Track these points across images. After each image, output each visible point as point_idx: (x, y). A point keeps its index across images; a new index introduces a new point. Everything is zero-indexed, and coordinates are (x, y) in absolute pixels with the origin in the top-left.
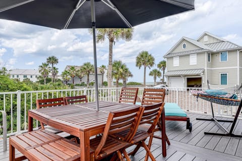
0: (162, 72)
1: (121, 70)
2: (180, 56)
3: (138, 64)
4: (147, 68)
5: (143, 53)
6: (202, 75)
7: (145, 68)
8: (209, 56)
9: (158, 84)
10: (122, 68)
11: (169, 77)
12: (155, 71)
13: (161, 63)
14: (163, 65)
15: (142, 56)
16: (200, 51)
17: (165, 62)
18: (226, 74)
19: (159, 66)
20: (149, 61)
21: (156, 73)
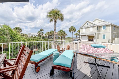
0: (79, 34)
1: (63, 33)
2: (86, 28)
3: (70, 31)
4: (73, 32)
5: (72, 27)
6: (94, 35)
8: (98, 28)
10: (63, 32)
11: (81, 36)
12: (76, 33)
14: (79, 31)
15: (71, 28)
16: (94, 26)
18: (105, 35)
19: (78, 31)
20: (74, 30)
21: (77, 34)
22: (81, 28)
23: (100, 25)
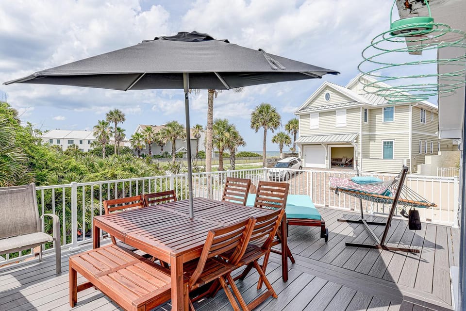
0: (292, 137)
1: (227, 134)
2: (321, 114)
3: (255, 124)
4: (269, 131)
5: (262, 106)
6: (354, 145)
7: (265, 131)
8: (366, 113)
9: (286, 156)
10: (228, 131)
11: (303, 145)
12: (281, 135)
13: (291, 123)
14: (293, 126)
15: (261, 112)
16: (353, 105)
17: (297, 122)
18: (392, 143)
19: (288, 127)
20: (271, 119)
21: (283, 139)
22: (303, 112)
23: (375, 105)
